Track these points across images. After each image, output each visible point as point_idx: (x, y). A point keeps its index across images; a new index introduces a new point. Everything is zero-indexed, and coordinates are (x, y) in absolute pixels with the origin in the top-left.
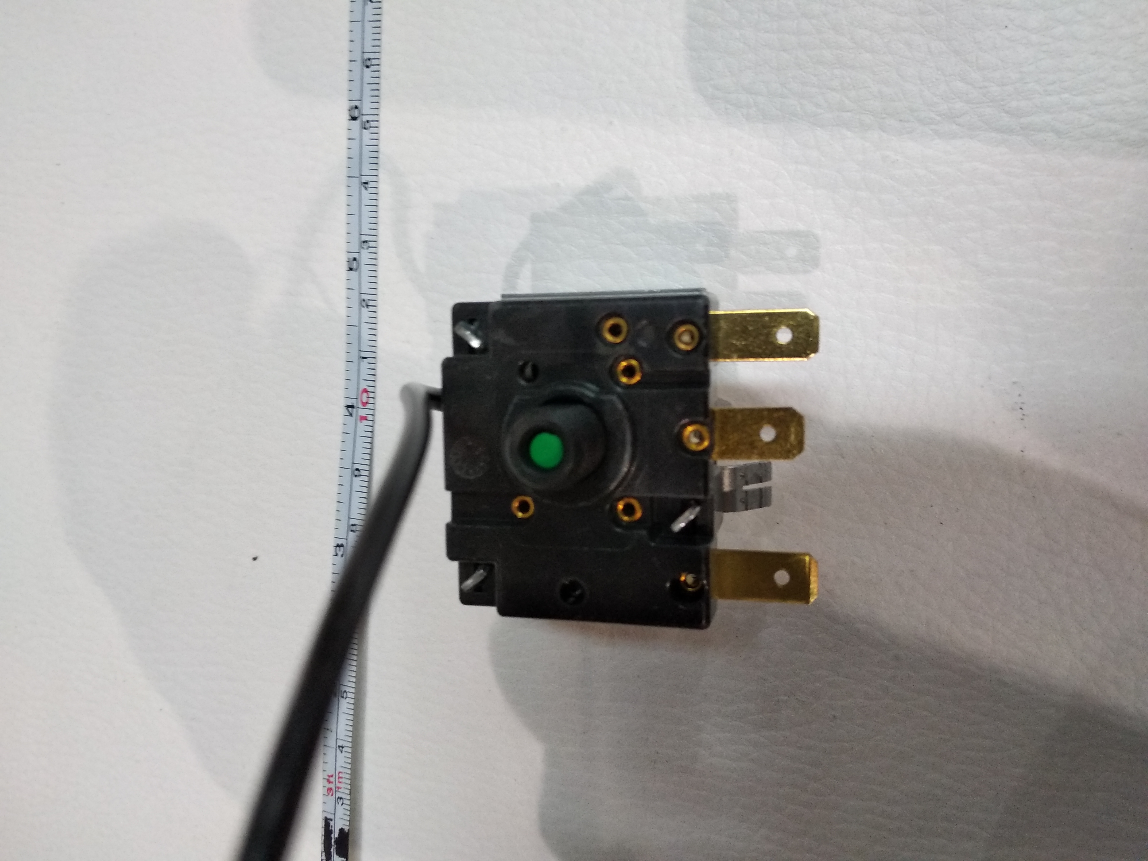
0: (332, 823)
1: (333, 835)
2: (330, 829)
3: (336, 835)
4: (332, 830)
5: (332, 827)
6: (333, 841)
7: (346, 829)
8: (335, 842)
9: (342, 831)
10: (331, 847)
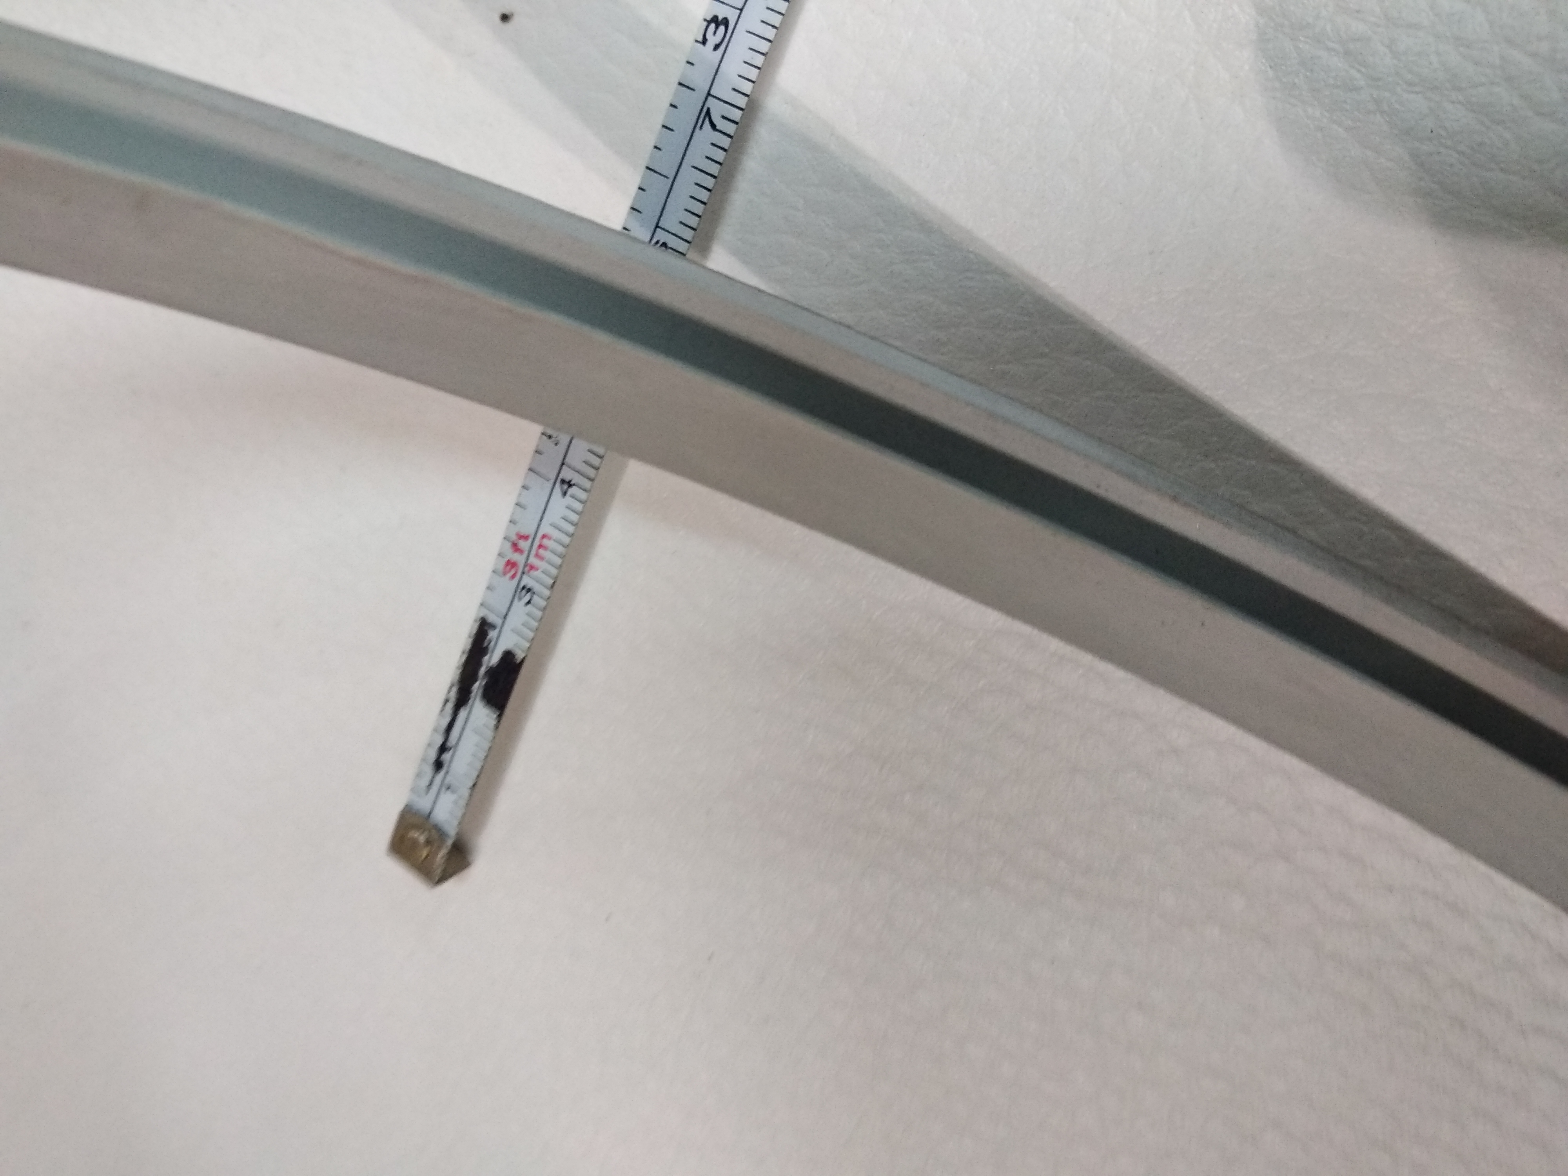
0: (492, 634)
1: (486, 658)
2: (485, 645)
3: (493, 658)
4: (487, 648)
5: (490, 641)
6: (483, 670)
7: (520, 655)
8: (486, 673)
9: (508, 655)
10: (476, 681)
